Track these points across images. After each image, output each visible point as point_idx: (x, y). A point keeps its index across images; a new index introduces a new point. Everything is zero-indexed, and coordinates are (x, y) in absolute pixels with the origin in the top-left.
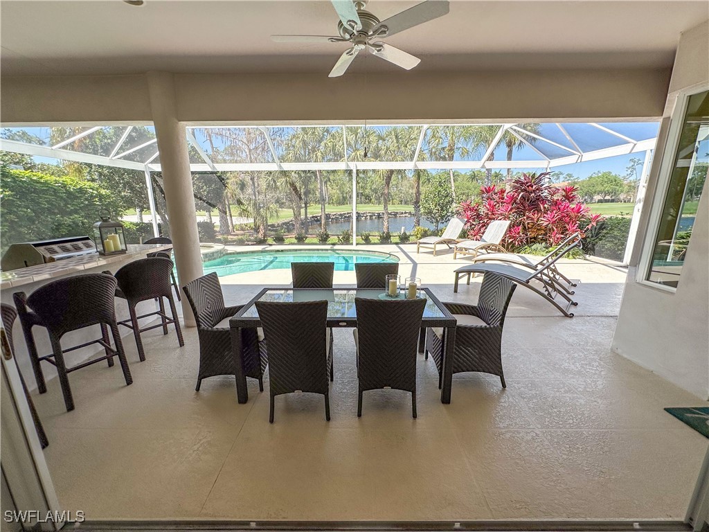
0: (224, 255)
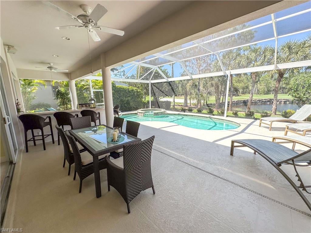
0: (163, 114)
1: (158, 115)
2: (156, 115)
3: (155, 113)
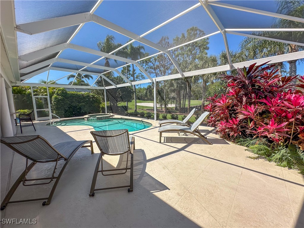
1: (102, 119)
2: (99, 120)
3: (98, 118)
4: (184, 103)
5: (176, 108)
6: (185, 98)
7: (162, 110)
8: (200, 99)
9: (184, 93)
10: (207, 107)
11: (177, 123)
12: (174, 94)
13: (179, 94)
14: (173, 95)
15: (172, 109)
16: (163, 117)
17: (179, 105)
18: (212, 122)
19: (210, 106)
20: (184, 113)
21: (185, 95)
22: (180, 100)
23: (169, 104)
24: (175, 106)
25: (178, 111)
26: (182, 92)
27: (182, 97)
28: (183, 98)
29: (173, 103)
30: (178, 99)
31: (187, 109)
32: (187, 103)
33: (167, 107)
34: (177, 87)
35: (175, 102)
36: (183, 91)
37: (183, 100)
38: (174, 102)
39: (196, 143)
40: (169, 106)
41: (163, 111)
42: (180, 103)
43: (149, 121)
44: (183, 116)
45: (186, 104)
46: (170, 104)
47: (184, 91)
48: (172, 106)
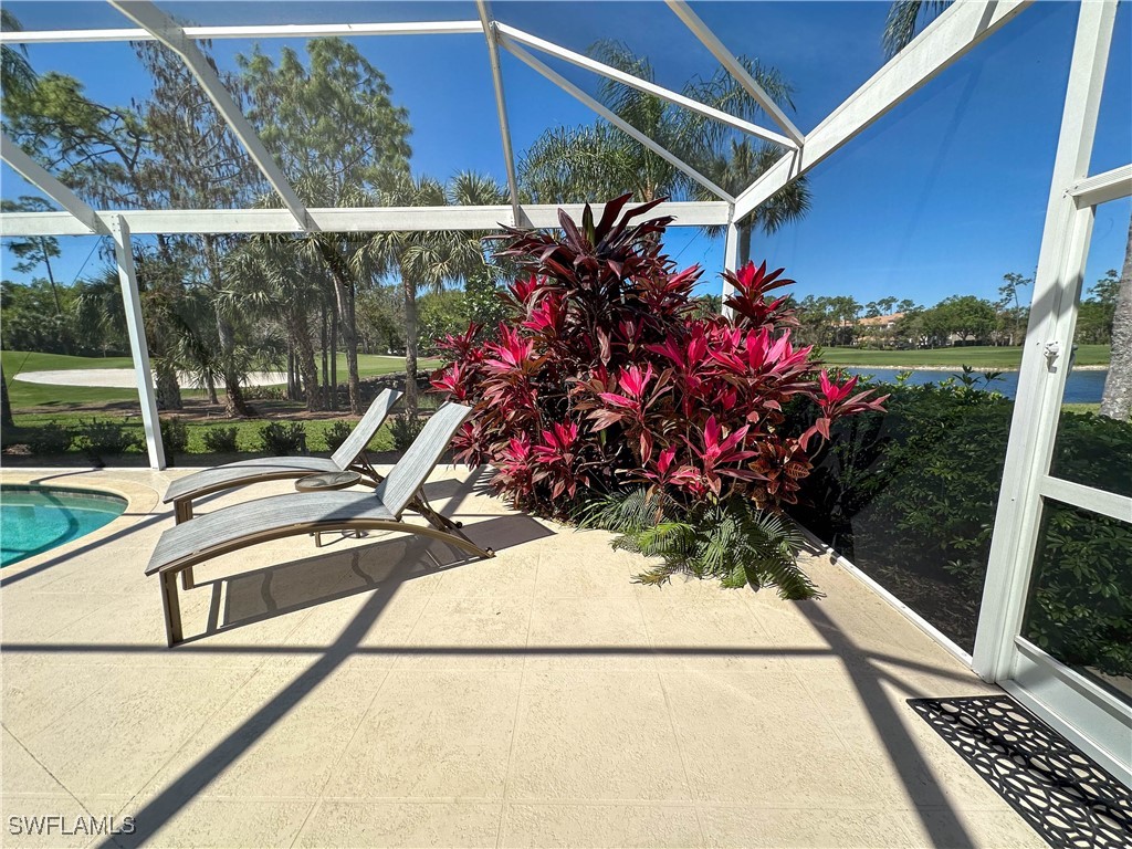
4: (329, 369)
5: (294, 389)
6: (329, 344)
7: (216, 402)
8: (392, 351)
9: (325, 322)
10: (444, 382)
11: (301, 476)
12: (276, 325)
13: (300, 327)
14: (269, 328)
15: (270, 393)
16: (210, 444)
17: (304, 375)
18: (470, 445)
19: (455, 374)
20: (335, 408)
21: (329, 334)
22: (309, 353)
23: (253, 370)
24: (286, 381)
25: (304, 400)
26: (315, 317)
27: (317, 342)
28: (324, 347)
29: (273, 367)
30: (297, 350)
31: (345, 390)
32: (343, 365)
33: (242, 385)
34: (288, 291)
35: (286, 363)
36: (320, 314)
37: (325, 355)
38: (278, 363)
39: (420, 567)
40: (256, 380)
41: (223, 410)
42: (311, 368)
43: (110, 479)
44: (330, 424)
45: (341, 372)
46: (258, 373)
47: (324, 316)
48: (272, 384)
